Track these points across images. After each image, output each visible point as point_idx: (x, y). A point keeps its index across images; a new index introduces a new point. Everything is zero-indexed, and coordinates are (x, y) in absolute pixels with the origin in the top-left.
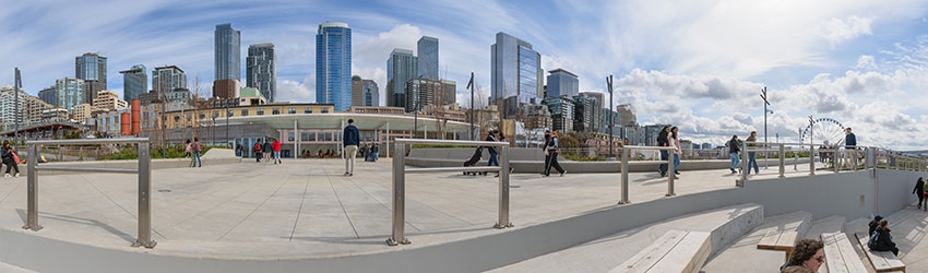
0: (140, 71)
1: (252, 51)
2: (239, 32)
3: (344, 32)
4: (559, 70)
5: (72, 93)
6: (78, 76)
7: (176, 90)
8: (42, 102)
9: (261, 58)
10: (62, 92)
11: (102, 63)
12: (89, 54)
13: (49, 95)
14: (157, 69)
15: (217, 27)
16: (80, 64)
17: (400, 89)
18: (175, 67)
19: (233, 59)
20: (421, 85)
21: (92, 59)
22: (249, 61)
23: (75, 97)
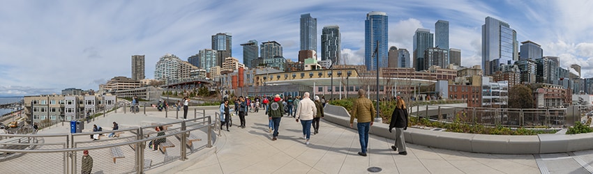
0: (253, 44)
1: (325, 31)
2: (316, 19)
3: (383, 19)
4: (528, 42)
5: (209, 59)
6: (213, 48)
7: (275, 57)
8: (190, 65)
9: (331, 35)
10: (203, 58)
11: (228, 39)
12: (220, 34)
13: (194, 60)
14: (264, 43)
15: (302, 16)
16: (215, 40)
17: (421, 55)
18: (275, 42)
19: (311, 37)
20: (434, 52)
21: (222, 37)
22: (323, 37)
23: (211, 62)
